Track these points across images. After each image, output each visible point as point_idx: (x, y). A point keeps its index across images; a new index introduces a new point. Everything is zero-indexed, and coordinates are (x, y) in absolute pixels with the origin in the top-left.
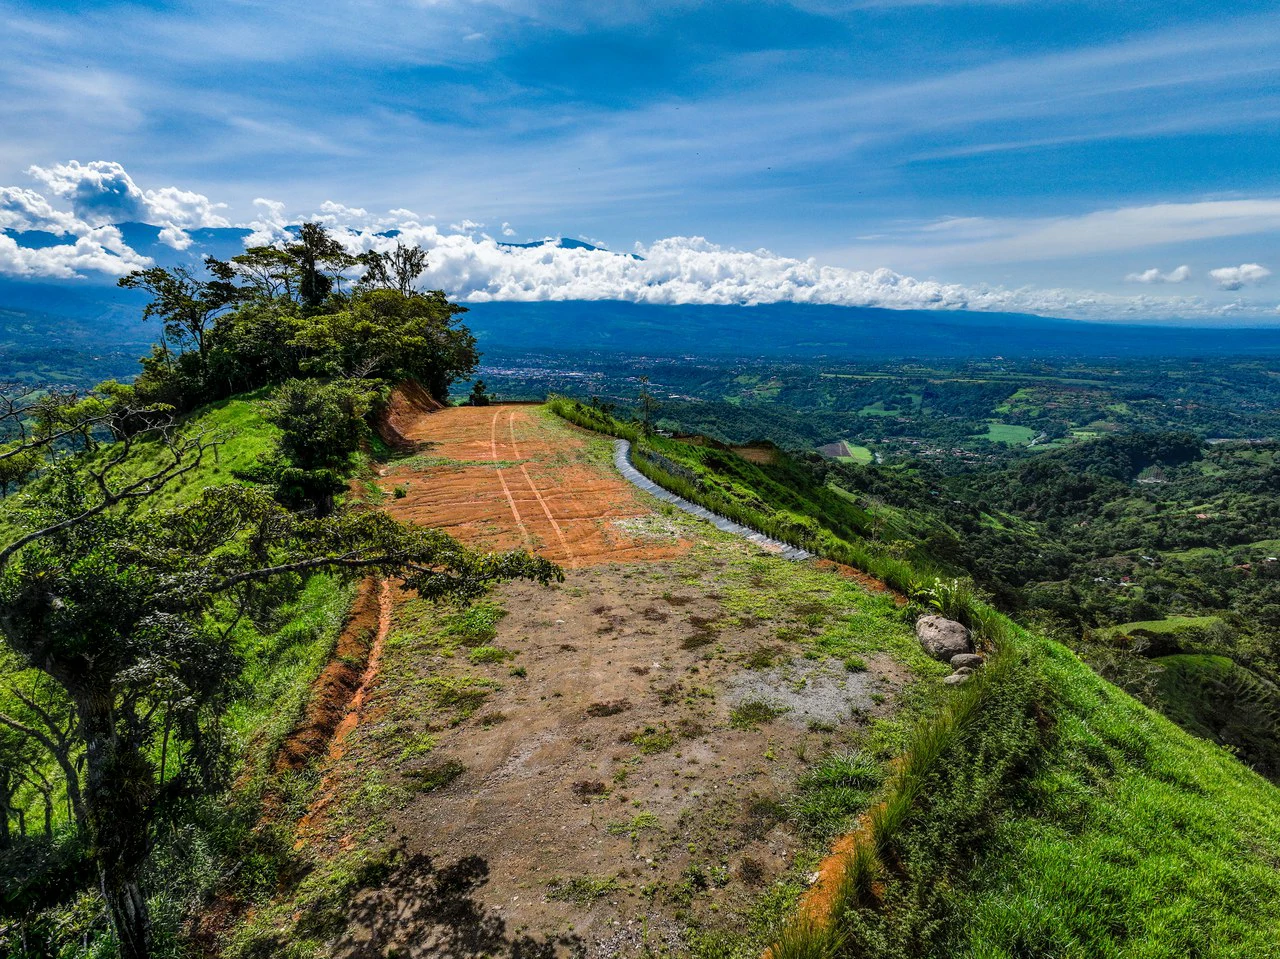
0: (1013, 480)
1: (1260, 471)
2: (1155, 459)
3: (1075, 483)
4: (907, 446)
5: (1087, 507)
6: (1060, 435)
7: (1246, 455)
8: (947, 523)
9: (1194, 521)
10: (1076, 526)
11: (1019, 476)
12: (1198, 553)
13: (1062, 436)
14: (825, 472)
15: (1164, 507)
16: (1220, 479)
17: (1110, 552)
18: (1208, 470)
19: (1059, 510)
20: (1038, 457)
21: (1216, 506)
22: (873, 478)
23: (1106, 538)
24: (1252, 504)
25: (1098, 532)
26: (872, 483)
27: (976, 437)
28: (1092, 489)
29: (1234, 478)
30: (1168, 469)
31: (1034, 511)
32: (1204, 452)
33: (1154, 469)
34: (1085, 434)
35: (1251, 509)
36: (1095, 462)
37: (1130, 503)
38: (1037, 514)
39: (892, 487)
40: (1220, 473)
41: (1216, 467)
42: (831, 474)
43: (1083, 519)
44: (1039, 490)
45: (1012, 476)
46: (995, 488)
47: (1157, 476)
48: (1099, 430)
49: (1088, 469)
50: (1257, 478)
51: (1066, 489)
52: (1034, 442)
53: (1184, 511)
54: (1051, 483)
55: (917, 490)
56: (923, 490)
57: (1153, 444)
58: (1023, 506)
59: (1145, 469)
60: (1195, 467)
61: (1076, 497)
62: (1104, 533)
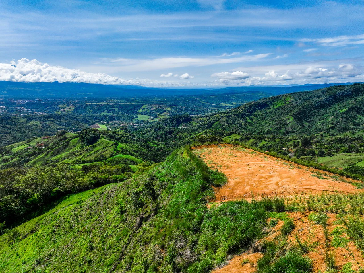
0: (152, 131)
1: (206, 123)
2: (182, 121)
3: (169, 130)
4: (117, 123)
5: (173, 136)
6: (156, 117)
7: (201, 119)
8: (141, 146)
10: (171, 142)
11: (153, 129)
13: (157, 117)
14: (100, 134)
15: (191, 134)
16: (198, 125)
18: (194, 124)
19: (166, 138)
20: (154, 123)
21: (204, 133)
22: (114, 134)
24: (212, 131)
25: (179, 143)
26: (115, 136)
27: (135, 119)
28: (173, 131)
29: (201, 125)
30: (185, 124)
31: (159, 139)
32: (193, 119)
33: (182, 124)
34: (162, 116)
35: (212, 133)
36: (169, 124)
37: (183, 134)
38: (160, 140)
39: (121, 137)
40: (198, 124)
41: (196, 122)
42: (102, 135)
43: (173, 140)
44: (160, 133)
46: (147, 134)
47: (183, 126)
48: (165, 115)
49: (167, 125)
50: (206, 124)
51: (167, 132)
52: (150, 119)
53: (197, 135)
54: (162, 131)
55: (129, 137)
56: (130, 137)
57: (181, 118)
58: (156, 138)
59: (180, 124)
60: (191, 123)
61: (169, 134)
62: (181, 143)
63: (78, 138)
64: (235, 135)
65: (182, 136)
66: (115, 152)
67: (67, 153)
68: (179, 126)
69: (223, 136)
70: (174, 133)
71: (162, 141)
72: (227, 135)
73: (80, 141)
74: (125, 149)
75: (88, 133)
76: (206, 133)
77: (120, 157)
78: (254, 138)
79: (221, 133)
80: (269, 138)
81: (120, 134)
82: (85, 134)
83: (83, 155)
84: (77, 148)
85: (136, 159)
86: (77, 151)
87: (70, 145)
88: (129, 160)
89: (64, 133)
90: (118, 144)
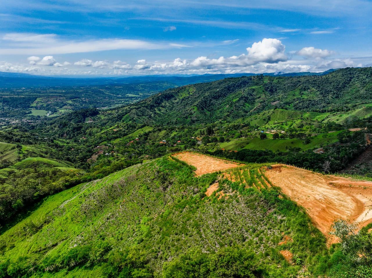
0: (56, 128)
1: (115, 116)
2: (89, 115)
3: (76, 126)
4: (4, 121)
5: (82, 133)
6: (55, 111)
7: (110, 112)
8: (49, 147)
9: (114, 131)
10: (81, 139)
11: (57, 126)
12: (118, 140)
13: (56, 112)
15: (102, 129)
17: (97, 145)
18: (103, 117)
19: (74, 135)
20: (56, 119)
21: (116, 127)
24: (124, 125)
26: (12, 137)
27: (28, 115)
28: (81, 127)
29: (110, 118)
30: (92, 118)
31: (66, 136)
32: (100, 112)
33: (89, 118)
34: (63, 110)
35: (125, 126)
36: (74, 119)
37: (93, 129)
38: (68, 137)
40: (106, 117)
43: (82, 136)
44: (66, 130)
46: (50, 131)
47: (90, 120)
48: (66, 109)
50: (115, 118)
51: (74, 128)
52: (48, 114)
53: (108, 129)
54: (68, 127)
55: (30, 137)
56: (32, 137)
57: (88, 112)
58: (62, 136)
59: (87, 119)
60: (99, 117)
61: (77, 131)
62: (93, 140)
64: (147, 127)
65: (93, 132)
66: (21, 155)
68: (86, 121)
69: (136, 129)
70: (83, 129)
71: (70, 138)
72: (139, 128)
74: (32, 151)
76: (118, 127)
77: (30, 161)
78: (166, 129)
79: (133, 126)
80: (179, 129)
81: (19, 135)
85: (49, 160)
88: (41, 162)
90: (21, 146)
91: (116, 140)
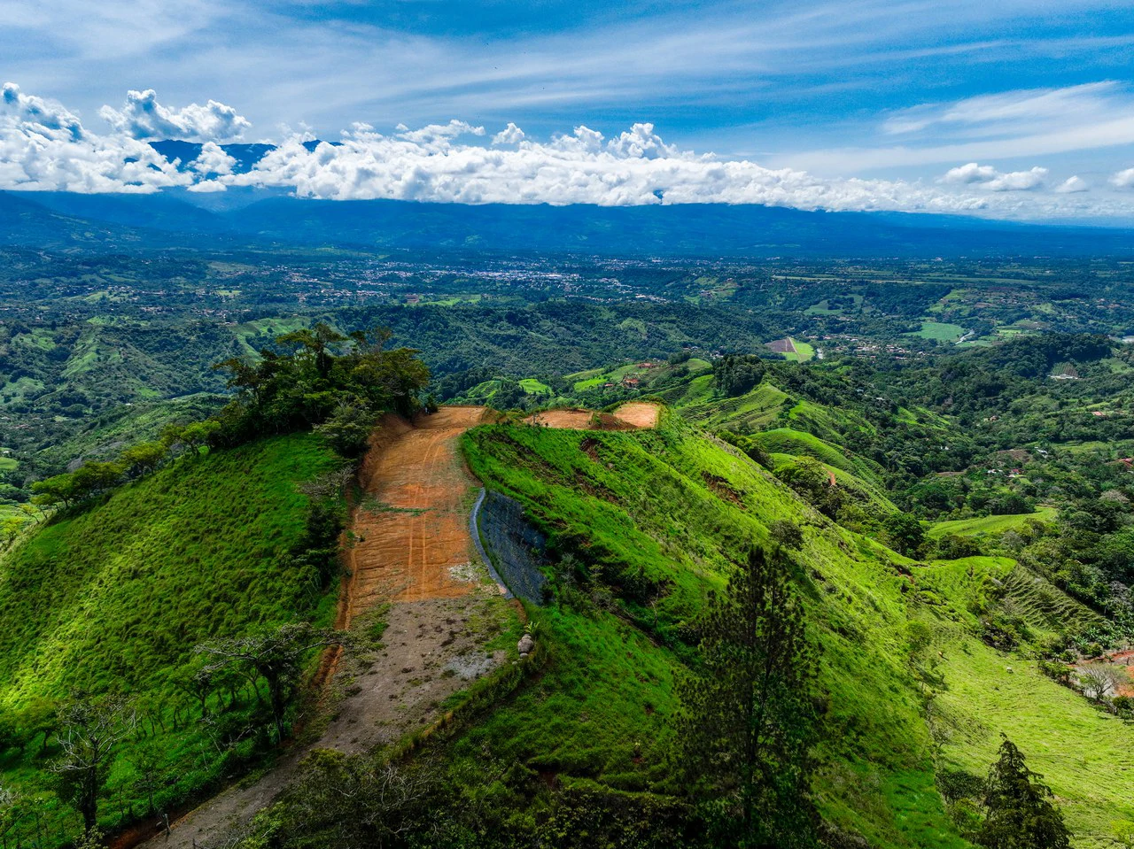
0: (934, 378)
2: (1069, 357)
3: (988, 382)
4: (846, 343)
5: (997, 403)
6: (986, 332)
8: (867, 418)
9: (1089, 418)
10: (986, 419)
11: (939, 374)
12: (1089, 447)
13: (988, 334)
14: (763, 373)
15: (1067, 404)
16: (1126, 377)
17: (1012, 444)
18: (1118, 368)
19: (973, 405)
20: (962, 354)
22: (805, 377)
23: (1009, 433)
25: (1003, 426)
26: (804, 382)
27: (909, 334)
28: (1003, 387)
30: (1079, 366)
31: (949, 406)
32: (1115, 351)
33: (1068, 366)
34: (1010, 331)
36: (1012, 360)
37: (1036, 399)
38: (952, 409)
40: (1127, 371)
41: (1124, 364)
42: (768, 374)
43: (993, 413)
44: (956, 387)
45: (932, 374)
46: (917, 384)
47: (1069, 373)
48: (1023, 328)
49: (1006, 366)
51: (980, 387)
52: (963, 338)
53: (1083, 408)
54: (967, 381)
55: (845, 388)
56: (851, 388)
57: (1069, 344)
58: (940, 401)
59: (1058, 366)
60: (1105, 365)
61: (988, 394)
62: (1008, 427)
63: (712, 376)
65: (1029, 406)
66: (779, 420)
67: (679, 408)
68: (1054, 370)
70: (1006, 393)
71: (953, 412)
73: (715, 383)
74: (810, 418)
75: (734, 366)
77: (783, 435)
82: (728, 369)
83: (712, 419)
84: (703, 401)
85: (823, 446)
86: (700, 408)
87: (691, 390)
88: (803, 445)
89: (686, 358)
90: (797, 403)
91: (1085, 444)
